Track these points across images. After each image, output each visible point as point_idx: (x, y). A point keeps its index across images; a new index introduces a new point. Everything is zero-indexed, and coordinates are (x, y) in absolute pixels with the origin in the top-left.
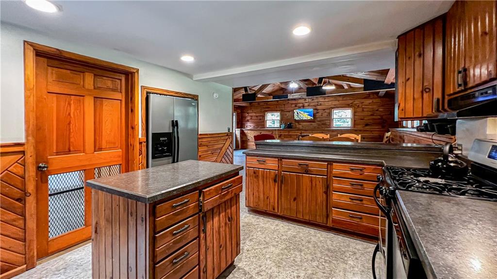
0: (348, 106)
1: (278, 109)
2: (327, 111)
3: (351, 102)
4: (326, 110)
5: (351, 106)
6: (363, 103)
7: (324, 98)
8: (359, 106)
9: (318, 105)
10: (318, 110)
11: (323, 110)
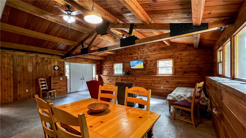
0: (169, 57)
1: (122, 61)
2: (154, 62)
3: (172, 54)
5: (172, 57)
6: (182, 54)
7: (151, 52)
8: (178, 57)
9: (148, 58)
10: (147, 61)
11: (150, 61)
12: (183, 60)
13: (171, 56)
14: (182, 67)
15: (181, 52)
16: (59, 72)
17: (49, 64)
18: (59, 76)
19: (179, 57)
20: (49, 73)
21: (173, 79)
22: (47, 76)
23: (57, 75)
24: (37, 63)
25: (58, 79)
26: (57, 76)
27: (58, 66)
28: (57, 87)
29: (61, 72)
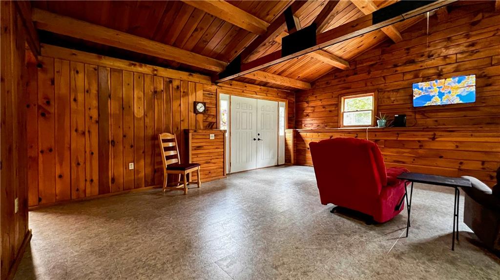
1: (370, 88)
9: (493, 66)
10: (490, 77)
16: (205, 118)
17: (183, 97)
18: (206, 129)
20: (183, 121)
22: (179, 129)
23: (202, 127)
24: (155, 92)
25: (204, 137)
26: (201, 129)
27: (204, 104)
28: (201, 159)
29: (210, 119)
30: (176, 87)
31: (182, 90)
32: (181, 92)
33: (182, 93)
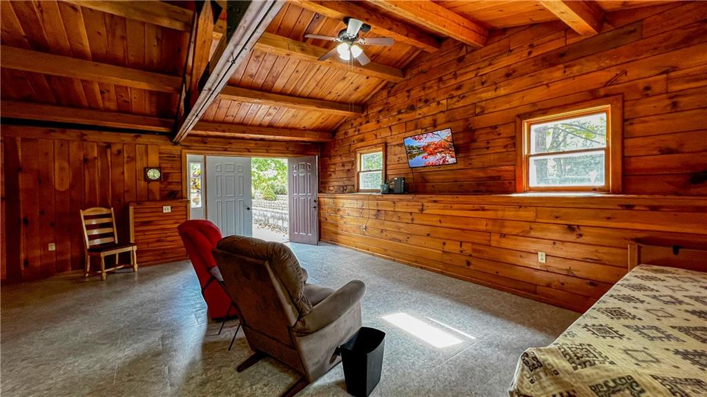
0: (590, 98)
1: (380, 141)
2: (506, 131)
3: (605, 76)
4: (501, 130)
5: (606, 96)
6: (674, 69)
7: (494, 87)
8: (648, 88)
9: (477, 115)
10: (475, 130)
11: (489, 130)
12: (683, 101)
13: (602, 92)
14: (673, 146)
15: (673, 58)
16: (163, 186)
17: (127, 163)
18: (161, 200)
19: (657, 88)
20: (127, 191)
21: (609, 218)
23: (158, 198)
24: (86, 160)
25: (154, 210)
26: (154, 201)
29: (171, 187)
30: (116, 152)
31: (125, 155)
32: (124, 157)
33: (125, 159)
